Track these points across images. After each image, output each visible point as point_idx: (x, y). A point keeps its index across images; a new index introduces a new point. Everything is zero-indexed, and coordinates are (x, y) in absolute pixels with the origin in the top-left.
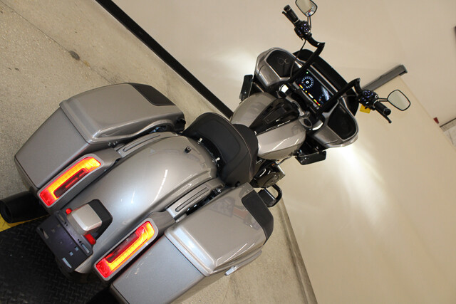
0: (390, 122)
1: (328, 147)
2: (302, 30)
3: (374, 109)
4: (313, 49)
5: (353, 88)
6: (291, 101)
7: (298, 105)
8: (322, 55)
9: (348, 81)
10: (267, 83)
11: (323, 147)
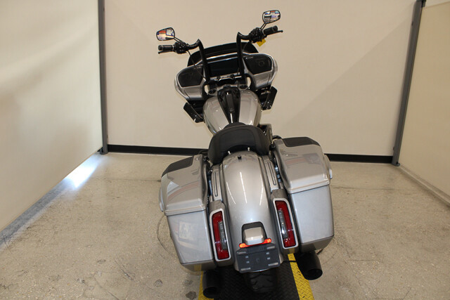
0: (282, 31)
1: (271, 83)
2: (180, 48)
3: (266, 37)
4: (198, 49)
5: (242, 41)
6: (222, 88)
7: (228, 85)
8: (205, 47)
9: (235, 41)
10: (199, 96)
11: (268, 87)
